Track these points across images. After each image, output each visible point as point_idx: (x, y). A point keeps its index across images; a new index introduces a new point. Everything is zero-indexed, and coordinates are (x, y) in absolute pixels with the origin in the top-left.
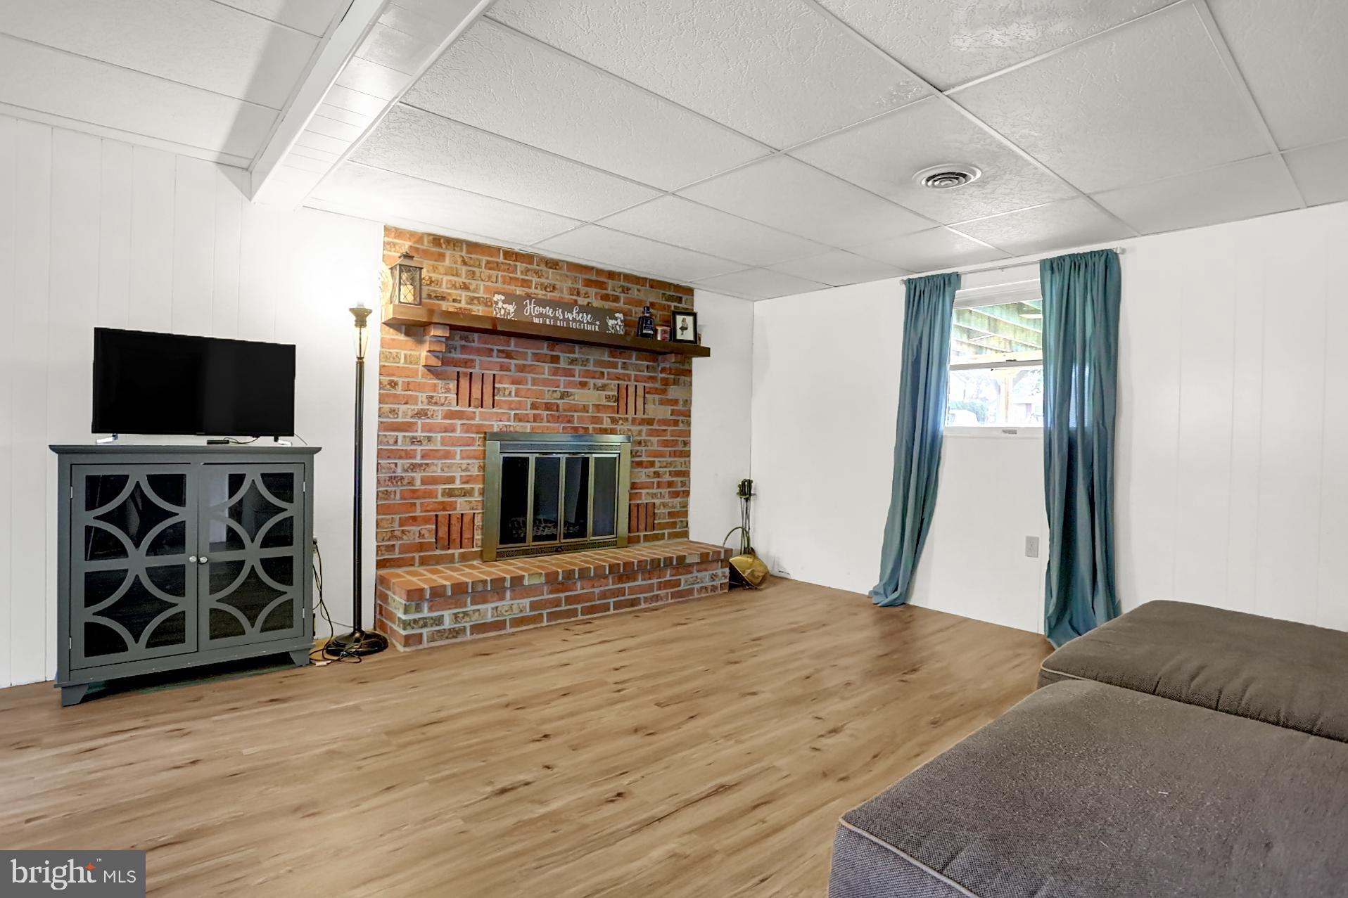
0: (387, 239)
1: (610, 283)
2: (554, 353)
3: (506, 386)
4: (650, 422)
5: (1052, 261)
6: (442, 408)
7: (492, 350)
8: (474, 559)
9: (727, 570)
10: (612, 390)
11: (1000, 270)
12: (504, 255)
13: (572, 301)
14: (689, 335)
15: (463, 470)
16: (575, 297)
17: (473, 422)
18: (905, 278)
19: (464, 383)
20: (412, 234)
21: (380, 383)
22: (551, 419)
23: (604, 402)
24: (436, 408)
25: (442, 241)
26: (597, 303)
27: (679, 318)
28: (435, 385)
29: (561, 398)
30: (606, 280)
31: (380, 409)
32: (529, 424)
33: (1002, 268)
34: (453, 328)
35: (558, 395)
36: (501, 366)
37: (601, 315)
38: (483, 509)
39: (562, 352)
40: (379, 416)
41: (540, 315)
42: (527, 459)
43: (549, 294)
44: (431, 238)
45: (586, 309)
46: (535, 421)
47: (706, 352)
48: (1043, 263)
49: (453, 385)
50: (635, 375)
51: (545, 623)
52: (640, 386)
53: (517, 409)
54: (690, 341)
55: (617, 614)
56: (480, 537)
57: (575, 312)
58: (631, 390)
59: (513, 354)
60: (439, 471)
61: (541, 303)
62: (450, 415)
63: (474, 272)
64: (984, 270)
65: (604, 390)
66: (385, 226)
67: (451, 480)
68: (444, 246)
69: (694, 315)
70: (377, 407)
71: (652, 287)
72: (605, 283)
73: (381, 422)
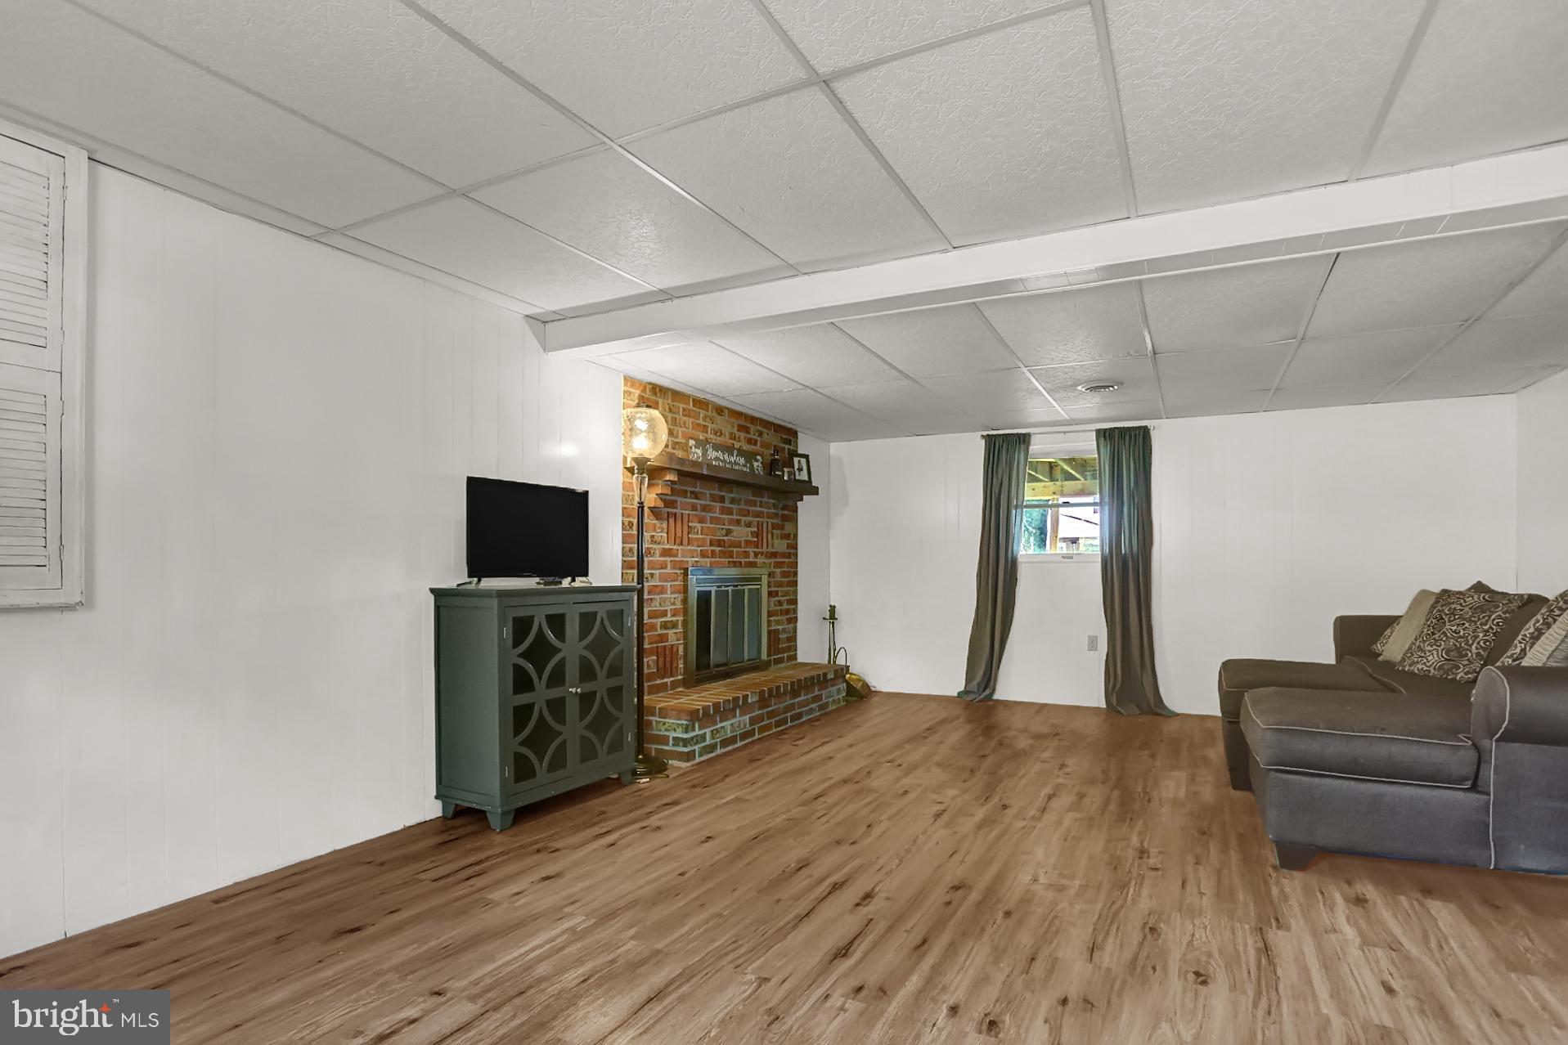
0: (627, 389)
1: (753, 428)
2: (721, 494)
3: (695, 524)
4: (774, 555)
5: (1105, 430)
6: (659, 546)
7: (686, 491)
8: (679, 687)
9: (845, 685)
10: (754, 527)
11: (1062, 434)
12: (693, 402)
13: (731, 445)
14: (804, 476)
15: (672, 604)
16: (732, 441)
17: (677, 559)
18: (985, 433)
19: (671, 521)
20: (640, 382)
21: (623, 524)
22: (722, 555)
23: (750, 538)
24: (655, 546)
25: (657, 390)
26: (746, 447)
27: (796, 460)
28: (655, 525)
29: (727, 535)
30: (749, 425)
31: (623, 548)
32: (708, 560)
33: (1065, 433)
34: (680, 473)
35: (724, 532)
36: (693, 506)
37: (750, 457)
38: (684, 639)
39: (727, 492)
40: (623, 556)
41: (717, 459)
42: (711, 591)
43: (719, 438)
44: (651, 386)
45: (741, 453)
46: (712, 557)
47: (815, 491)
48: (1098, 431)
49: (665, 525)
50: (767, 513)
51: (757, 736)
52: (770, 521)
53: (702, 546)
54: (804, 481)
55: (794, 726)
56: (682, 666)
57: (735, 455)
58: (765, 526)
59: (699, 495)
60: (658, 605)
61: (716, 447)
62: (666, 553)
63: (676, 419)
64: (1049, 433)
65: (750, 527)
66: (624, 377)
67: (664, 614)
68: (658, 395)
69: (807, 457)
70: (621, 546)
71: (775, 431)
72: (748, 427)
73: (625, 561)
